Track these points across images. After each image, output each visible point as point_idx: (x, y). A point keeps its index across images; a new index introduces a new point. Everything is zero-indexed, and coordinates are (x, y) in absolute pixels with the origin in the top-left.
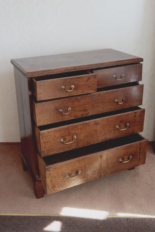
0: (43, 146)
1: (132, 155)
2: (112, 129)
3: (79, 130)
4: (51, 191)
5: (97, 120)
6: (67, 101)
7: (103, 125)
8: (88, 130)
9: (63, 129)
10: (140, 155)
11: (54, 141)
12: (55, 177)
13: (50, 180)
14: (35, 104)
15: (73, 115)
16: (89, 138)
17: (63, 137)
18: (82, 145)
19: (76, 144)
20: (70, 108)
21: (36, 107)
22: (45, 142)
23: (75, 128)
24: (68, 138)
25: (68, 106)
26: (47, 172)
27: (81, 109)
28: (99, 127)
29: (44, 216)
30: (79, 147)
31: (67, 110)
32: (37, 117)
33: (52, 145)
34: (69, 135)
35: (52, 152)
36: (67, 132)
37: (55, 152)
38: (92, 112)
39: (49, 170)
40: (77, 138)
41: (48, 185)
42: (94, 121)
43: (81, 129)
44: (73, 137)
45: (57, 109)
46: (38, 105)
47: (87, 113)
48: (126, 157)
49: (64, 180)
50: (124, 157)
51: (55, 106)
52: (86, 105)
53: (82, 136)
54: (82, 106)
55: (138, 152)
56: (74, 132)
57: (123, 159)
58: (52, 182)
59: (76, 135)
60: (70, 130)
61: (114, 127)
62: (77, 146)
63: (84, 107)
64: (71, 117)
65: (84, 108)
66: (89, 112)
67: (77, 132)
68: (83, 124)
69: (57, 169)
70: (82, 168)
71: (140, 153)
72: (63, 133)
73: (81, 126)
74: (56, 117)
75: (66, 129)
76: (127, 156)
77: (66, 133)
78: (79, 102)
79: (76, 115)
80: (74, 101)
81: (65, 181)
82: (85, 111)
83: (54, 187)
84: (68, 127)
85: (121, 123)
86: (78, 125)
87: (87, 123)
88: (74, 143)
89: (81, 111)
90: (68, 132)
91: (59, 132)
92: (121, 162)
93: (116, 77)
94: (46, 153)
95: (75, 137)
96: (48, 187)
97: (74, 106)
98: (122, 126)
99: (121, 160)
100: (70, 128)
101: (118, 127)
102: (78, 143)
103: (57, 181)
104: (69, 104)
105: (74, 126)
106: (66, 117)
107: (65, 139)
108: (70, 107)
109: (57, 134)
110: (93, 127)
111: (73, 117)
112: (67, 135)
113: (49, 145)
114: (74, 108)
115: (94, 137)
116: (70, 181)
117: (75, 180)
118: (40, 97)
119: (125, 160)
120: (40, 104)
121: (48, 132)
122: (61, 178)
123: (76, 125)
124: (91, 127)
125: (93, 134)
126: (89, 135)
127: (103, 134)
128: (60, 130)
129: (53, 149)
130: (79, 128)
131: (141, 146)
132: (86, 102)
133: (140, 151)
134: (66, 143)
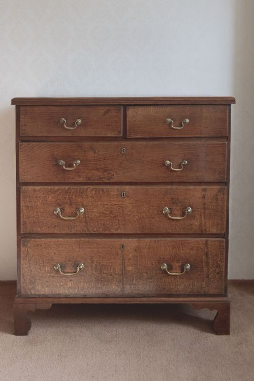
0: (25, 212)
2: (155, 212)
3: (90, 198)
5: (124, 188)
6: (73, 148)
7: (136, 201)
8: (105, 203)
9: (60, 191)
10: (208, 269)
11: (44, 208)
12: (37, 262)
14: (20, 144)
15: (84, 174)
16: (107, 218)
17: (60, 205)
18: (95, 230)
19: (84, 224)
21: (21, 149)
22: (27, 206)
23: (82, 193)
24: (69, 210)
25: (75, 156)
26: (23, 249)
27: (98, 167)
28: (128, 201)
30: (88, 231)
32: (20, 165)
33: (39, 214)
34: (71, 204)
36: (67, 197)
37: (44, 228)
39: (27, 245)
40: (84, 212)
41: (23, 274)
42: (118, 189)
43: (92, 197)
44: (78, 210)
45: (54, 159)
46: (23, 146)
47: (109, 175)
48: (176, 265)
49: (52, 275)
50: (173, 264)
51: (52, 153)
52: (108, 162)
54: (100, 161)
55: (202, 260)
56: (79, 200)
58: (31, 270)
59: (84, 207)
60: (72, 195)
61: (160, 209)
62: (85, 229)
63: (104, 164)
64: (79, 177)
65: (103, 166)
66: (113, 175)
67: (85, 202)
68: (96, 189)
69: (40, 248)
70: (86, 259)
71: (207, 263)
72: (59, 197)
73: (94, 192)
74: (53, 172)
75: (67, 192)
76: (180, 264)
77: (65, 198)
78: (95, 153)
79: (89, 176)
80: (85, 149)
81: (53, 277)
82: (106, 171)
83: (34, 282)
84: (70, 188)
85: (173, 203)
86: (87, 189)
87: (105, 190)
88: (80, 221)
89: (97, 169)
90: (70, 198)
91: (53, 195)
93: (171, 122)
94: (30, 228)
95: (82, 211)
96: (24, 278)
97: (85, 158)
98: (176, 211)
99: (165, 267)
100: (72, 191)
102: (86, 222)
103: (40, 272)
104: (77, 154)
105: (80, 189)
106: (70, 175)
107: (62, 210)
108: (78, 159)
109: (50, 197)
110: (115, 199)
111: (84, 178)
112: (67, 203)
113: (35, 213)
114: (85, 162)
115: (119, 220)
116: (63, 280)
117: (71, 280)
118: (25, 130)
119: (174, 271)
120: (28, 145)
121: (35, 190)
122: (46, 269)
123: (84, 189)
124: (112, 199)
125: (117, 214)
126: (108, 212)
127: (136, 217)
128: (56, 191)
129: (41, 223)
130: (89, 194)
131: (209, 249)
132: (107, 155)
133: (207, 259)
134: (64, 217)
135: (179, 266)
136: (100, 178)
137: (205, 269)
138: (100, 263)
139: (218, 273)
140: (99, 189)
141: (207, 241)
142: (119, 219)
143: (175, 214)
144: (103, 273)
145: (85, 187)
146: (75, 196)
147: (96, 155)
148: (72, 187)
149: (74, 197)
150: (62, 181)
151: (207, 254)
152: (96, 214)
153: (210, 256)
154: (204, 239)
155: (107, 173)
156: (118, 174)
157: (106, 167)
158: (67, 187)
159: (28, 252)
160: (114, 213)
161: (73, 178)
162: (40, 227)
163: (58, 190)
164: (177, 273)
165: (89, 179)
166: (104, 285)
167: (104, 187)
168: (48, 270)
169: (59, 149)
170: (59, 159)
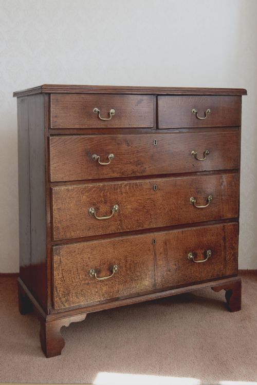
0: (57, 216)
1: (212, 251)
2: (183, 202)
3: (124, 194)
4: (62, 303)
6: (107, 141)
7: (167, 193)
8: (138, 198)
9: (94, 189)
10: (225, 253)
11: (78, 210)
12: (70, 271)
13: (61, 276)
14: (50, 138)
15: (117, 169)
16: (140, 213)
17: (94, 205)
18: (129, 228)
19: (118, 222)
20: (112, 155)
21: (51, 144)
22: (60, 209)
23: (117, 189)
24: (103, 208)
25: (109, 149)
26: (55, 258)
27: (132, 161)
28: (159, 195)
30: (123, 229)
31: (106, 157)
32: (51, 163)
33: (73, 216)
34: (106, 203)
36: (102, 195)
37: (78, 232)
38: (150, 168)
39: (59, 253)
40: (119, 209)
41: (56, 287)
42: (150, 183)
43: (126, 193)
44: (112, 207)
45: (88, 153)
46: (55, 140)
47: (142, 169)
48: (200, 253)
49: (87, 282)
50: (197, 252)
51: (86, 147)
52: (141, 154)
53: (129, 208)
54: (133, 154)
55: (221, 245)
56: (113, 197)
57: (195, 255)
58: (65, 281)
59: (118, 205)
61: (187, 199)
62: (119, 227)
63: (137, 157)
64: (113, 172)
65: (136, 160)
66: (146, 168)
67: (119, 199)
68: (130, 184)
69: (74, 254)
70: (120, 260)
71: (225, 247)
72: (94, 196)
73: (128, 187)
74: (87, 169)
75: (102, 189)
77: (100, 196)
79: (122, 171)
80: (119, 142)
81: (88, 284)
82: (139, 164)
83: (67, 294)
84: (104, 185)
85: (198, 192)
87: (138, 184)
88: (113, 218)
89: (131, 163)
90: (104, 196)
91: (87, 194)
92: (191, 260)
93: (196, 113)
94: (63, 233)
95: (116, 209)
96: (57, 291)
97: (119, 151)
98: (200, 201)
99: (191, 256)
100: (107, 188)
101: (193, 201)
102: (120, 220)
103: (74, 280)
104: (110, 147)
105: (115, 185)
106: (104, 171)
107: (97, 209)
108: (112, 153)
109: (84, 197)
110: (148, 193)
111: (118, 173)
112: (102, 201)
113: (68, 216)
114: (119, 156)
115: (151, 215)
116: (98, 286)
117: (107, 285)
118: (56, 121)
119: (199, 259)
120: (60, 139)
121: (68, 190)
122: (81, 276)
123: (118, 184)
124: (144, 193)
125: (149, 208)
126: (141, 207)
127: (167, 209)
128: (90, 190)
129: (75, 226)
130: (123, 190)
131: (226, 233)
132: (140, 148)
133: (225, 243)
134: (99, 217)
135: (202, 253)
136: (134, 172)
137: (223, 252)
138: (133, 262)
139: (233, 255)
140: (133, 183)
141: (224, 226)
142: (152, 213)
143: (199, 203)
144: (137, 271)
145: (120, 183)
146: (110, 193)
147: (129, 147)
148: (106, 184)
149: (108, 194)
150: (97, 177)
151: (224, 239)
152: (130, 210)
153: (227, 240)
154: (222, 225)
155: (140, 166)
157: (138, 161)
158: (101, 184)
159: (61, 261)
160: (147, 208)
161: (107, 174)
162: (73, 231)
163: (94, 187)
164: (200, 260)
165: (123, 173)
166: (138, 284)
167: (138, 181)
168: (82, 278)
169: (93, 143)
170: (93, 154)
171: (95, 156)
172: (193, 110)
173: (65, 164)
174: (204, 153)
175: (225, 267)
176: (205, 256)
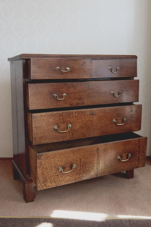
0: (35, 131)
1: (131, 154)
2: (109, 122)
3: (74, 118)
4: (42, 187)
5: (93, 110)
6: (62, 86)
7: (100, 117)
8: (83, 120)
9: (57, 115)
10: (139, 155)
11: (47, 127)
12: (47, 168)
13: (41, 171)
14: (29, 85)
15: (68, 102)
16: (84, 129)
17: (57, 124)
18: (78, 137)
19: (71, 134)
20: (65, 94)
21: (30, 88)
22: (37, 127)
23: (70, 115)
24: (62, 126)
25: (63, 91)
26: (38, 161)
27: (76, 97)
28: (95, 118)
29: (33, 219)
30: (74, 138)
31: (61, 95)
32: (29, 99)
33: (45, 131)
34: (64, 123)
35: (45, 141)
36: (61, 118)
37: (47, 140)
38: (87, 102)
39: (41, 158)
40: (71, 127)
41: (38, 178)
42: (90, 111)
43: (76, 117)
44: (67, 125)
45: (51, 93)
46: (32, 86)
47: (82, 102)
48: (124, 155)
49: (57, 174)
51: (50, 90)
52: (82, 94)
53: (77, 126)
54: (77, 93)
55: (137, 150)
56: (68, 119)
57: (121, 156)
58: (44, 174)
59: (71, 124)
60: (64, 117)
61: (111, 120)
62: (72, 137)
63: (80, 95)
64: (66, 104)
66: (85, 102)
67: (72, 121)
68: (78, 111)
69: (49, 158)
70: (77, 161)
71: (139, 151)
72: (57, 119)
73: (77, 114)
74: (51, 102)
75: (61, 115)
76: (126, 154)
77: (60, 119)
78: (74, 89)
79: (71, 103)
80: (69, 87)
81: (58, 175)
82: (81, 99)
83: (45, 181)
84: (63, 113)
85: (118, 116)
86: (73, 112)
87: (83, 111)
88: (69, 132)
89: (76, 98)
90: (63, 119)
91: (53, 118)
92: (119, 159)
93: (111, 69)
94: (38, 141)
95: (70, 126)
96: (39, 180)
97: (69, 92)
98: (119, 121)
99: (119, 158)
100: (64, 114)
101: (115, 121)
102: (72, 133)
103: (49, 173)
104: (64, 89)
106: (60, 104)
107: (59, 127)
108: (65, 93)
109: (51, 120)
110: (88, 117)
112: (62, 122)
113: (42, 131)
114: (69, 94)
115: (90, 130)
116: (63, 176)
117: (69, 175)
118: (34, 75)
119: (123, 159)
120: (34, 85)
121: (41, 116)
122: (53, 171)
123: (71, 112)
124: (86, 117)
125: (89, 126)
126: (84, 125)
127: (100, 126)
128: (54, 115)
129: (45, 137)
130: (74, 115)
131: (140, 144)
132: (81, 90)
133: (139, 149)
134: (60, 131)
136: (77, 104)
138: (85, 162)
141: (139, 140)
142: (91, 129)
143: (119, 123)
144: (87, 167)
146: (66, 117)
147: (75, 90)
149: (65, 118)
150: (56, 107)
152: (78, 127)
153: (140, 147)
156: (87, 101)
157: (80, 97)
158: (61, 112)
159: (41, 163)
160: (88, 126)
161: (62, 105)
162: (45, 139)
163: (57, 114)
164: (124, 160)
165: (71, 105)
166: (87, 175)
168: (54, 172)
169: (54, 87)
170: (54, 94)
171: (55, 95)
172: (109, 68)
173: (37, 99)
174: (119, 92)
175: (138, 163)
176: (127, 157)
